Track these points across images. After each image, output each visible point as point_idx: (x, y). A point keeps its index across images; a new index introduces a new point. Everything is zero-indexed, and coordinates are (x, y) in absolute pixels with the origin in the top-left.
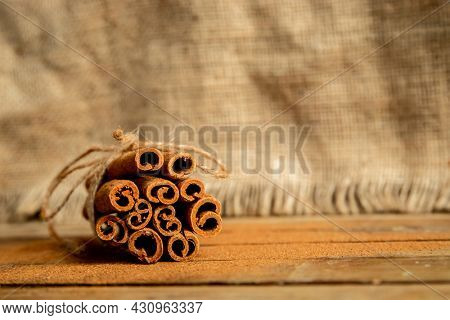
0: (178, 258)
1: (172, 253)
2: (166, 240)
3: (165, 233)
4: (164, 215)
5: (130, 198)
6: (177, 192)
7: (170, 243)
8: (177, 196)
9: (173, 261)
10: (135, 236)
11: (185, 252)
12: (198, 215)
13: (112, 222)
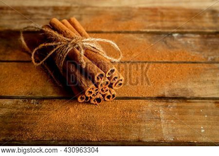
2: (104, 96)
3: (103, 94)
7: (106, 97)
9: (106, 101)
10: (93, 99)
11: (111, 98)
12: (116, 84)
13: (84, 96)
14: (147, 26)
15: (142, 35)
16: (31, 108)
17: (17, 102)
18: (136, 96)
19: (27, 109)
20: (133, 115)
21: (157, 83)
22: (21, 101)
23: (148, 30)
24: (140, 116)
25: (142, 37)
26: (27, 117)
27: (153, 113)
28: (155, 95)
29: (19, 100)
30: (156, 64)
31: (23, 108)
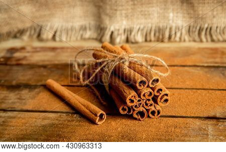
0: (153, 117)
1: (150, 115)
2: (148, 110)
3: (147, 108)
4: (147, 101)
5: (134, 100)
6: (153, 93)
7: (150, 112)
8: (153, 95)
9: (150, 118)
10: (136, 112)
11: (156, 114)
12: (161, 99)
13: (125, 107)
14: (205, 61)
15: (199, 68)
16: (73, 121)
17: (60, 115)
18: (184, 115)
19: (69, 121)
20: (178, 130)
21: (209, 106)
22: (65, 115)
23: (206, 65)
24: (186, 132)
25: (197, 70)
26: (67, 128)
27: (200, 129)
28: (206, 115)
29: (63, 114)
30: (210, 91)
31: (65, 121)
